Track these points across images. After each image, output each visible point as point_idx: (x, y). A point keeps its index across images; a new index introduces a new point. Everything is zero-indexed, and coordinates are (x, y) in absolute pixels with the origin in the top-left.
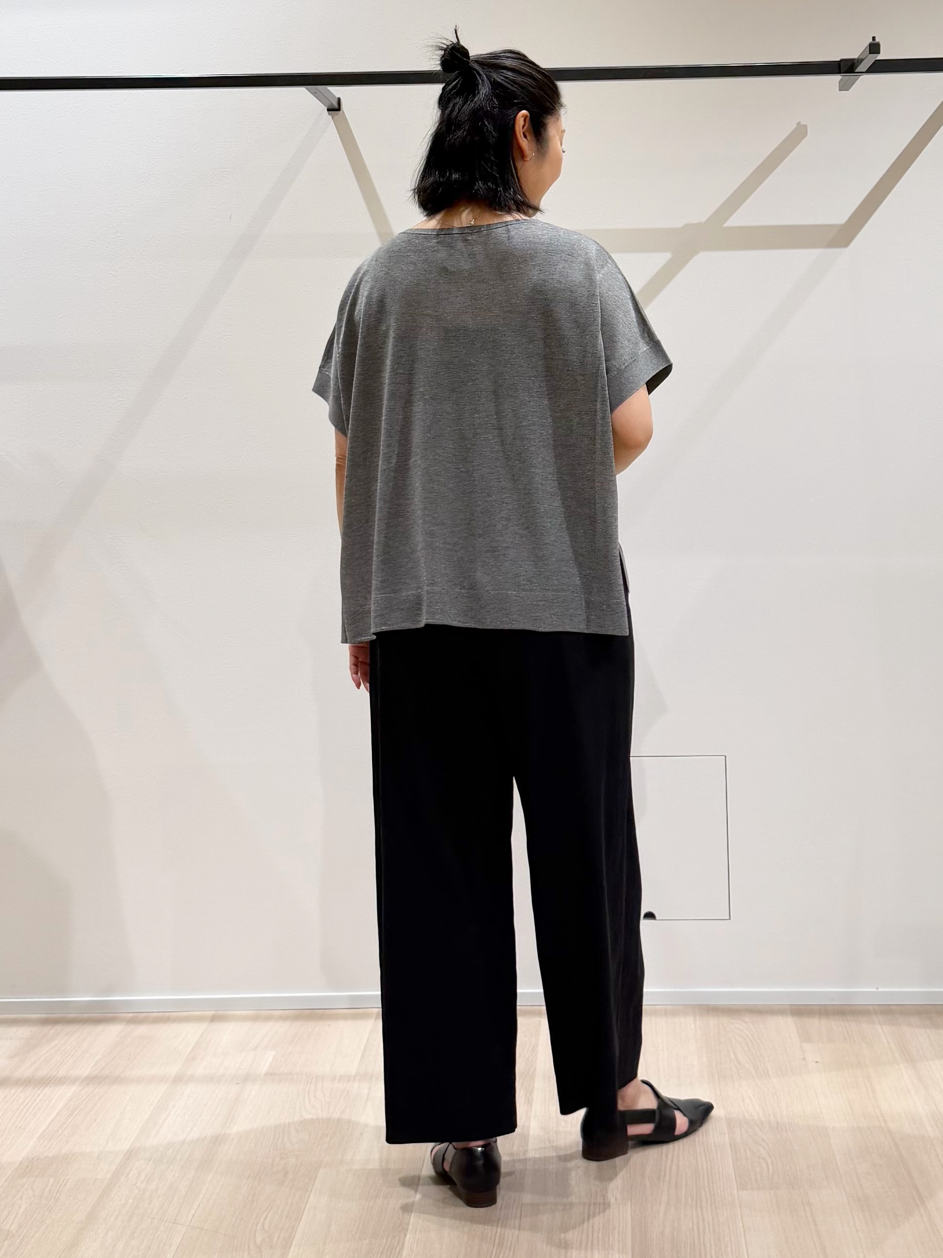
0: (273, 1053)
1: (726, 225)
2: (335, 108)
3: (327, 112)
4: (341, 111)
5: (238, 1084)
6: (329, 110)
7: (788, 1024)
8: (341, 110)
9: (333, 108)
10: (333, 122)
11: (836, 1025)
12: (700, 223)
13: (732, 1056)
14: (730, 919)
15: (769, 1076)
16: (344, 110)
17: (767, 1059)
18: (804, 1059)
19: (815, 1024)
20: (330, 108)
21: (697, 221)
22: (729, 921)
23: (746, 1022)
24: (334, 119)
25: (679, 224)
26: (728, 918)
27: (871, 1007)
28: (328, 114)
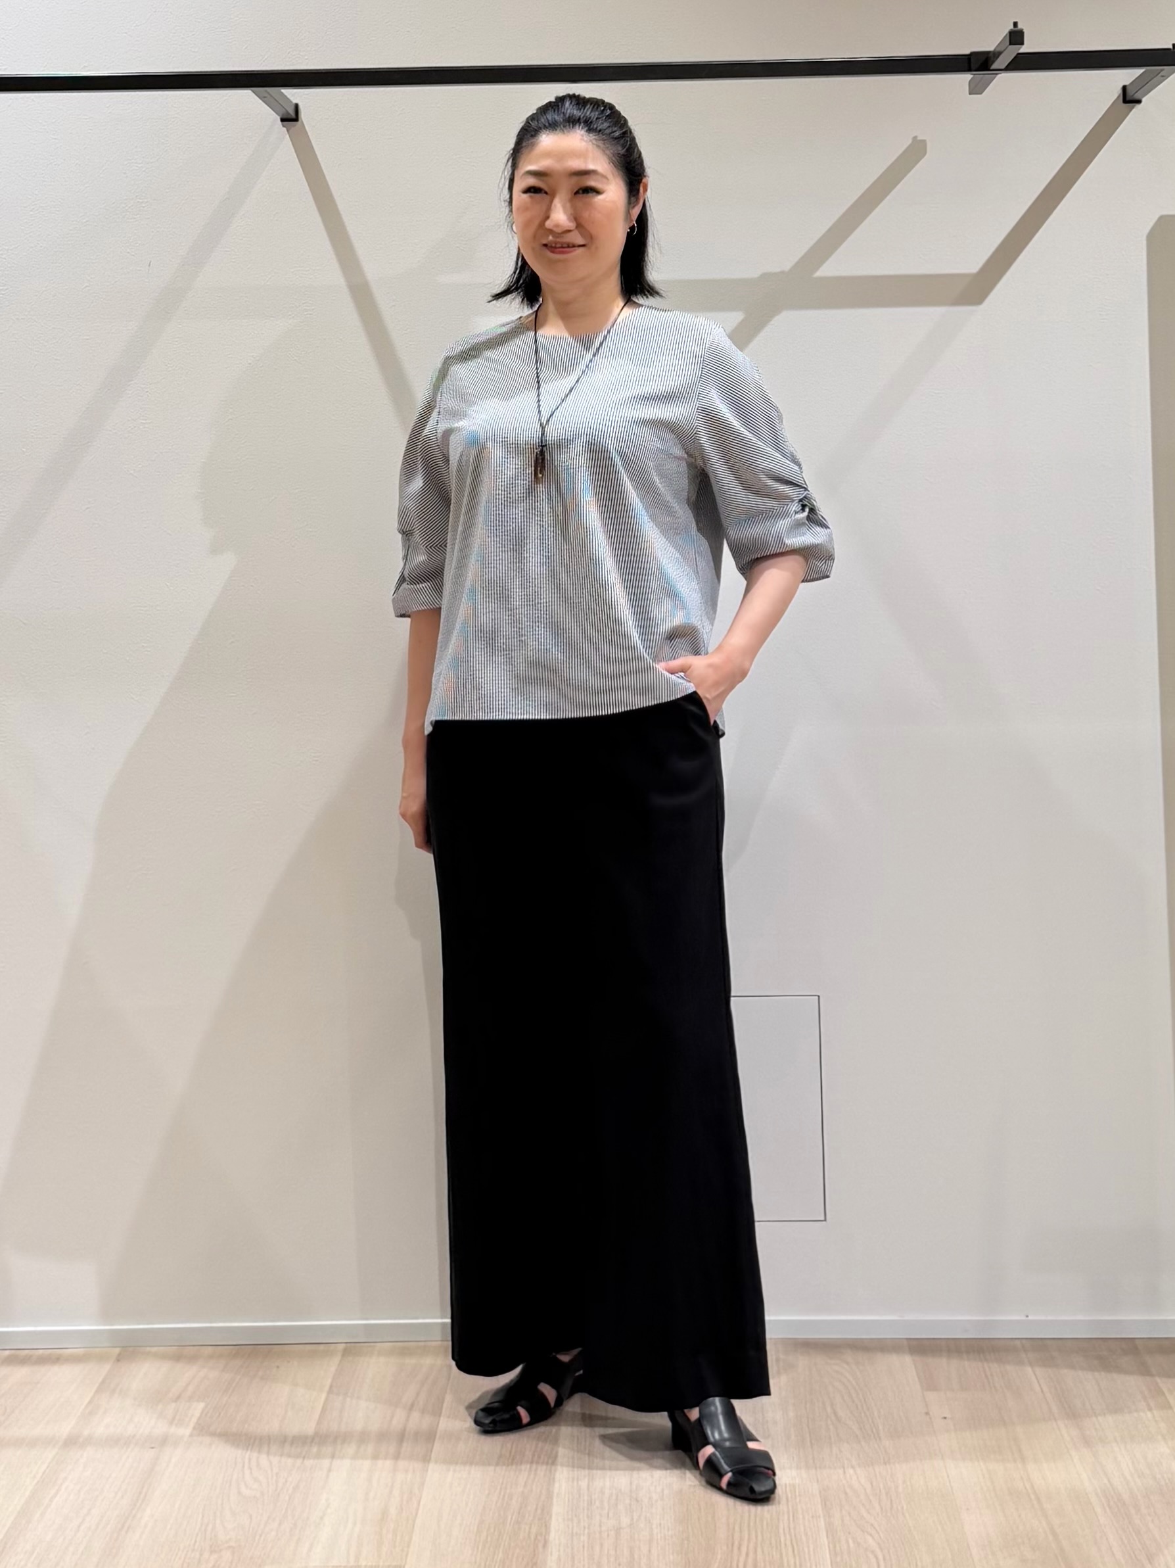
0: (202, 1405)
1: (819, 274)
2: (291, 118)
3: (280, 123)
4: (299, 123)
5: (153, 1448)
6: (283, 120)
7: (905, 1366)
8: (300, 119)
9: (289, 117)
10: (288, 136)
11: (971, 1367)
12: (783, 272)
13: (829, 1409)
14: (825, 1220)
15: (880, 1439)
16: (304, 121)
17: (876, 1414)
18: (927, 1413)
19: (945, 1366)
20: (285, 117)
21: (778, 270)
22: (824, 1222)
23: (848, 1363)
24: (290, 131)
25: (754, 273)
26: (823, 1219)
27: (1018, 1343)
28: (281, 126)
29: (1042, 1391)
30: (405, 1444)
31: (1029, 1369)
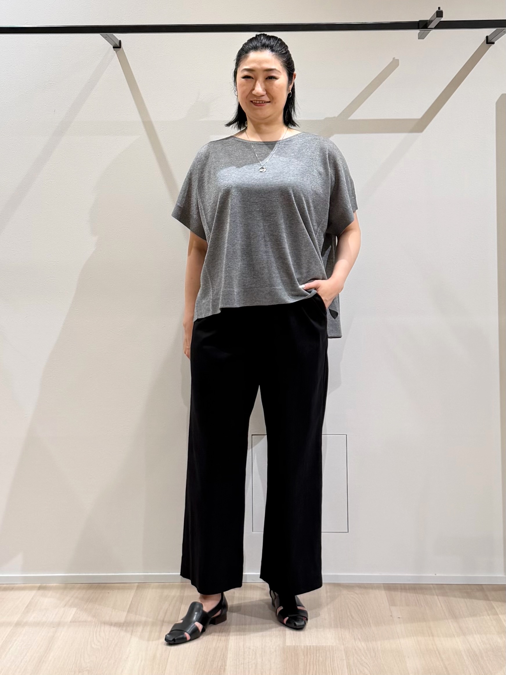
0: (75, 609)
1: (350, 118)
2: (118, 47)
3: (113, 49)
4: (121, 49)
5: (54, 627)
6: (114, 47)
7: (382, 594)
8: (121, 47)
9: (117, 46)
10: (116, 54)
11: (411, 596)
12: (334, 117)
13: (349, 614)
14: (348, 532)
15: (371, 626)
16: (123, 48)
17: (369, 616)
18: (392, 616)
19: (399, 595)
20: (115, 46)
21: (333, 116)
22: (348, 533)
23: (357, 594)
24: (117, 53)
25: (322, 118)
26: (347, 531)
27: (431, 586)
28: (113, 50)
29: (441, 606)
30: (164, 627)
31: (436, 597)
